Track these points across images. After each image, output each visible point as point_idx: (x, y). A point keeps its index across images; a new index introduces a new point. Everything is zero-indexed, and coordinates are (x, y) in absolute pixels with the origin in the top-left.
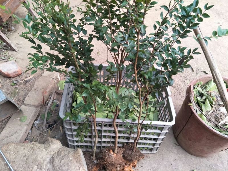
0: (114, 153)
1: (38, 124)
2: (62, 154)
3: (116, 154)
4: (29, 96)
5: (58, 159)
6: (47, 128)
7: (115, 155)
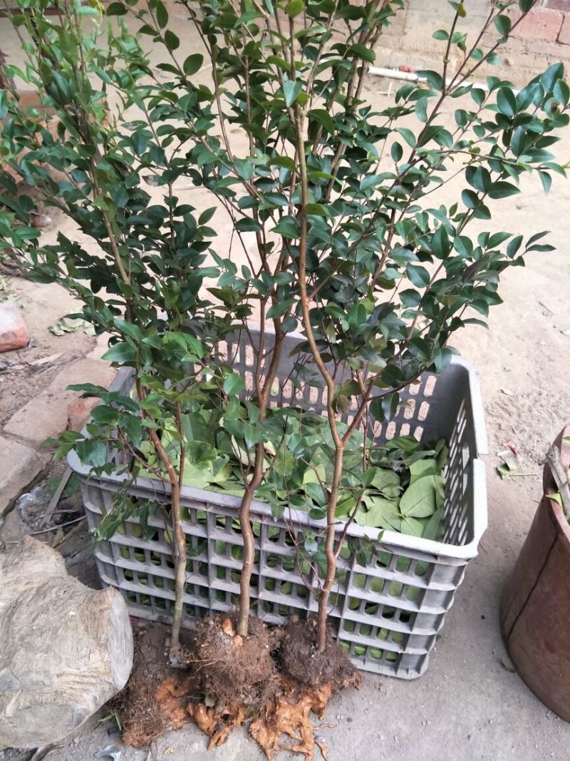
0: (237, 633)
1: (31, 505)
2: (48, 595)
3: (241, 636)
4: (25, 411)
5: (32, 609)
6: (57, 523)
7: (239, 640)
